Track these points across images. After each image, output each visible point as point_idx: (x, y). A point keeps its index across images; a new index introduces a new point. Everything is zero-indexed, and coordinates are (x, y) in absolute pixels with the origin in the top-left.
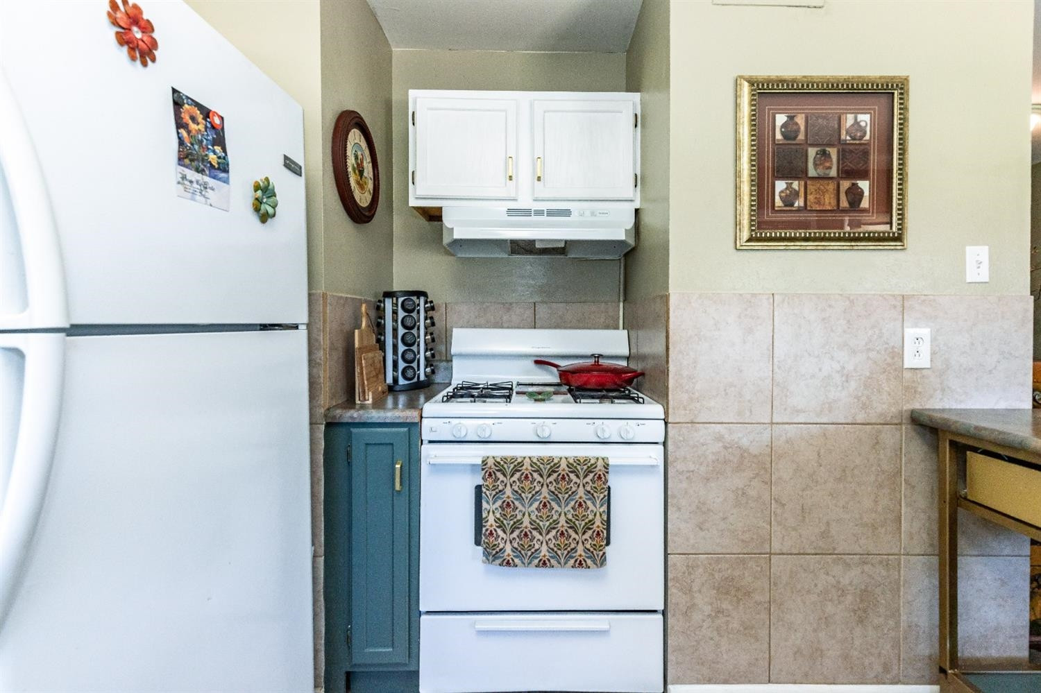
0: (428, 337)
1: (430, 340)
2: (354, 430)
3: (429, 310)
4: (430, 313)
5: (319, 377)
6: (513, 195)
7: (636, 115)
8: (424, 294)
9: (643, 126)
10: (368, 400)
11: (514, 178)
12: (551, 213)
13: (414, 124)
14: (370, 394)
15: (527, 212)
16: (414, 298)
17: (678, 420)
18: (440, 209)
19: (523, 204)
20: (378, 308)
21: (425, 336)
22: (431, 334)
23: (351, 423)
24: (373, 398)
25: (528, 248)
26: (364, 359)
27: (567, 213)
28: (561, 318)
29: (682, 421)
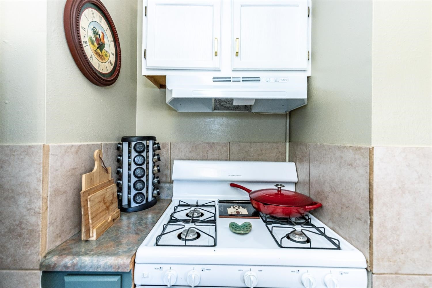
0: (156, 168)
1: (157, 171)
2: (67, 279)
3: (157, 150)
4: (157, 152)
5: (38, 225)
6: (217, 66)
7: (309, 8)
8: (152, 138)
9: (313, 16)
10: (93, 237)
11: (218, 53)
12: (245, 80)
13: (146, 16)
14: (95, 230)
15: (227, 80)
16: (144, 142)
17: (382, 271)
18: (165, 77)
19: (225, 73)
20: (118, 149)
21: (153, 168)
22: (158, 166)
23: (65, 272)
24: (98, 235)
25: (226, 106)
26: (90, 201)
27: (257, 80)
28: (247, 152)
29: (386, 272)
